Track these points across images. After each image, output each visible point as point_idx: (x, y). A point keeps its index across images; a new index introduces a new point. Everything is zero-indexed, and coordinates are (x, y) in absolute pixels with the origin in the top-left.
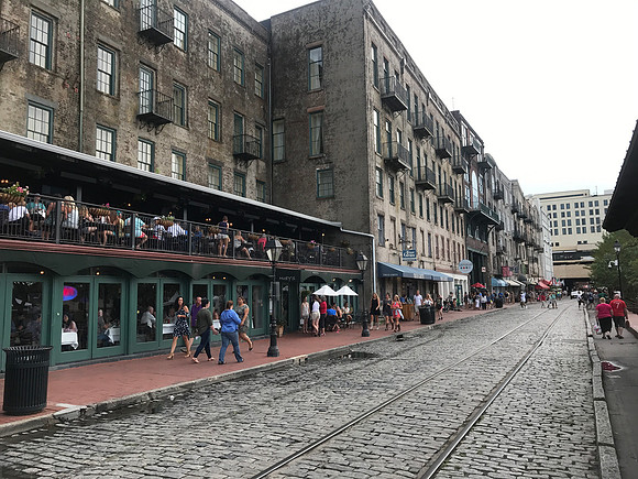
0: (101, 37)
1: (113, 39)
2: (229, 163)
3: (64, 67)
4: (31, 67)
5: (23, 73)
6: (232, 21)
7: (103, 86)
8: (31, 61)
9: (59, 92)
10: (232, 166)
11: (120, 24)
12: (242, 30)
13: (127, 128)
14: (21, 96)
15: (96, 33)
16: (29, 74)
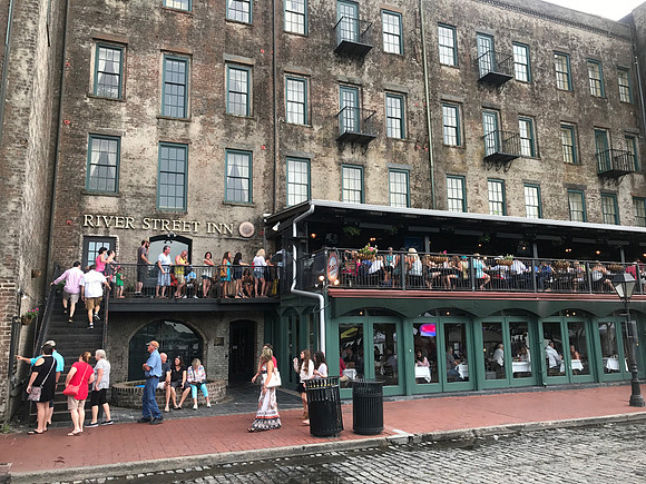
0: (445, 97)
1: (455, 94)
2: (593, 184)
3: (415, 133)
4: (389, 141)
5: (383, 147)
6: (581, 33)
7: (450, 139)
8: (389, 136)
9: (413, 155)
10: (597, 187)
11: (460, 79)
12: (596, 37)
13: (475, 172)
14: (383, 166)
15: (439, 95)
16: (388, 147)
